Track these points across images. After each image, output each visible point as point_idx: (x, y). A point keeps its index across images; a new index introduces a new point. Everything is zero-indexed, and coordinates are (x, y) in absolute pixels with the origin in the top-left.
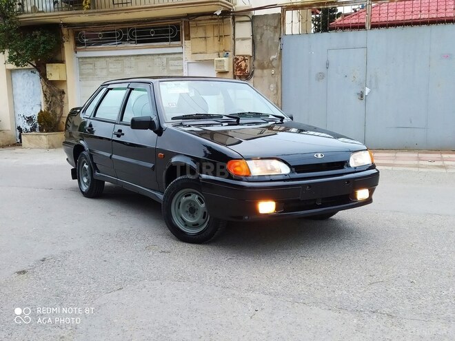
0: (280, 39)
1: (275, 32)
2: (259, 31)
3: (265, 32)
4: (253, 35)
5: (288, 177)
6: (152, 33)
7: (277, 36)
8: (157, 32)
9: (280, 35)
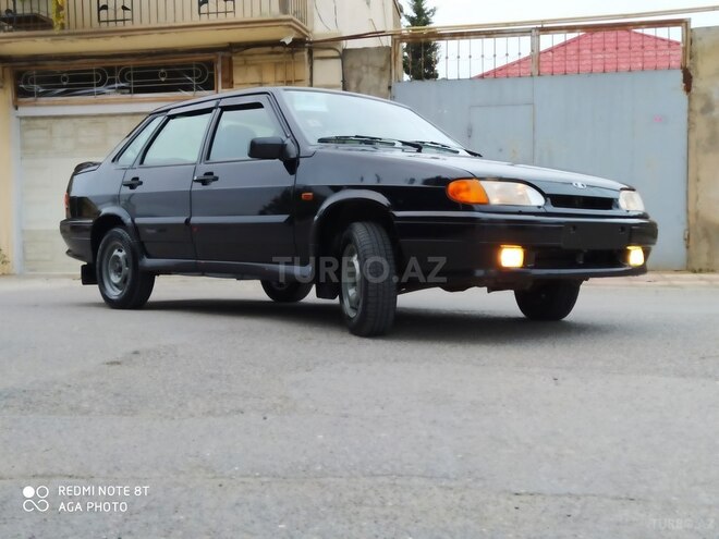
0: (390, 88)
1: (381, 77)
2: (355, 74)
3: (365, 76)
4: (343, 81)
5: (542, 210)
6: (163, 75)
7: (385, 84)
8: (171, 74)
9: (390, 81)
